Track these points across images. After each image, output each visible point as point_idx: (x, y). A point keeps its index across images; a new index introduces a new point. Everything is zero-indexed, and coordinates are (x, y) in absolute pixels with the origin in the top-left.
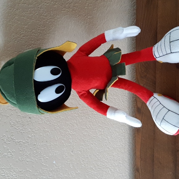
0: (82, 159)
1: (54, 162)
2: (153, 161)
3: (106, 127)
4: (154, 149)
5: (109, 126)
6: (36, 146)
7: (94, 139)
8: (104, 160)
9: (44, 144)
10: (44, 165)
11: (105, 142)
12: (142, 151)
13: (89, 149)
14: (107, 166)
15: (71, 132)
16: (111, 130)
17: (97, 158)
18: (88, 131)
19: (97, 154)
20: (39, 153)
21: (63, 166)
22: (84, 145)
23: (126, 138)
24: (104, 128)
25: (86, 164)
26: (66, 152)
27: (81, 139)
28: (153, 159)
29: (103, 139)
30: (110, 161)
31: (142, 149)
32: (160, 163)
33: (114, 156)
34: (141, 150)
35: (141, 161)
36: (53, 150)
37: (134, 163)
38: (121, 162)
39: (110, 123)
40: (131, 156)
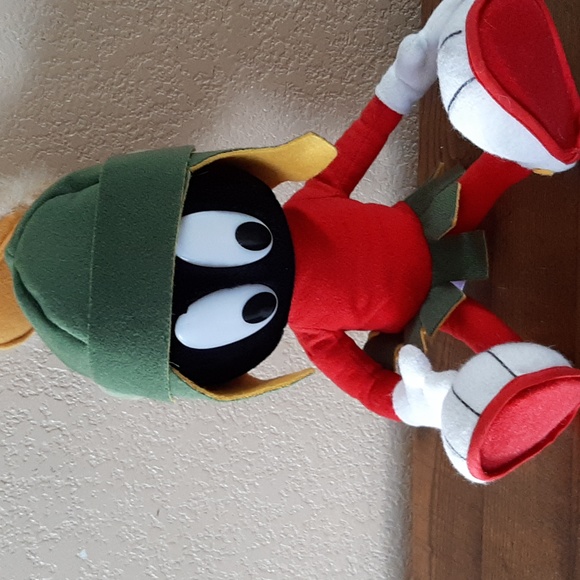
0: (197, 546)
1: (83, 555)
2: (478, 557)
3: (297, 420)
4: (481, 512)
5: (310, 416)
6: (7, 488)
7: (250, 465)
8: (287, 550)
9: (44, 482)
10: (41, 566)
11: (294, 480)
12: (435, 517)
13: (226, 505)
14: (298, 572)
15: (155, 436)
16: (319, 431)
17: (258, 541)
18: (227, 435)
19: (259, 526)
20: (21, 517)
21: (121, 571)
22: (208, 488)
23: (377, 463)
24: (288, 424)
25: (214, 565)
26: (131, 513)
27: (195, 465)
28: (480, 553)
29: (284, 466)
30: (312, 555)
31: (435, 511)
32: (505, 566)
33: (326, 535)
34: (431, 512)
35: (430, 559)
36: (80, 503)
37: (405, 565)
38: (356, 561)
39: (312, 401)
40: (394, 534)
